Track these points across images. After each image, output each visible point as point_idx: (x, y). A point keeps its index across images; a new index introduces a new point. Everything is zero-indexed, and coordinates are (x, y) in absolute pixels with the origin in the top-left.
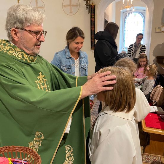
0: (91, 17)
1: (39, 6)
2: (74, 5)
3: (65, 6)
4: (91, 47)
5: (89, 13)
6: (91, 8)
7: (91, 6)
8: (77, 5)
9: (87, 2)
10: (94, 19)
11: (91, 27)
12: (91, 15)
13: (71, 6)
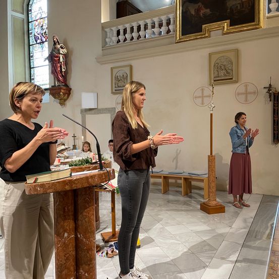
0: (274, 106)
1: (205, 94)
2: (251, 93)
3: (238, 94)
4: (274, 140)
5: (270, 101)
6: (274, 96)
7: (274, 93)
8: (255, 93)
9: (269, 90)
10: (277, 107)
11: (274, 117)
12: (274, 104)
13: (246, 93)
